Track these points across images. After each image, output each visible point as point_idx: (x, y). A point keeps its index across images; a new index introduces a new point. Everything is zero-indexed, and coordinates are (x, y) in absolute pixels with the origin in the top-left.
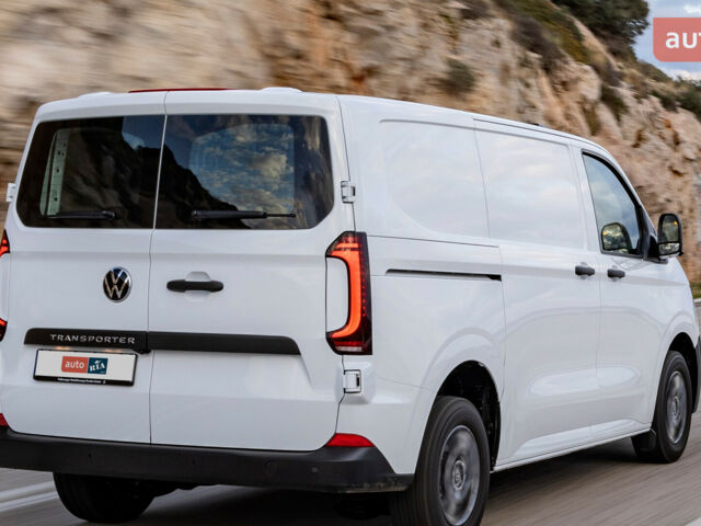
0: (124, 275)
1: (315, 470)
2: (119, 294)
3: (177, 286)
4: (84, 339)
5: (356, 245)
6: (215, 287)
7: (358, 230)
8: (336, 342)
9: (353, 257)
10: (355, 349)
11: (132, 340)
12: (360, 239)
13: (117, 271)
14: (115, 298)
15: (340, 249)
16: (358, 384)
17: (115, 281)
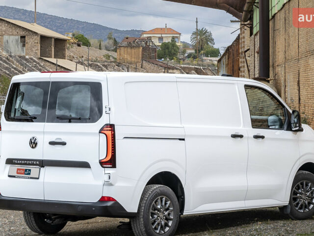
0: (36, 139)
1: (94, 209)
2: (34, 146)
3: (52, 143)
4: (23, 162)
5: (110, 129)
6: (64, 144)
7: (111, 123)
8: (102, 163)
9: (109, 133)
10: (110, 166)
11: (38, 162)
12: (112, 126)
13: (33, 138)
14: (33, 147)
15: (105, 130)
16: (109, 178)
17: (33, 141)
